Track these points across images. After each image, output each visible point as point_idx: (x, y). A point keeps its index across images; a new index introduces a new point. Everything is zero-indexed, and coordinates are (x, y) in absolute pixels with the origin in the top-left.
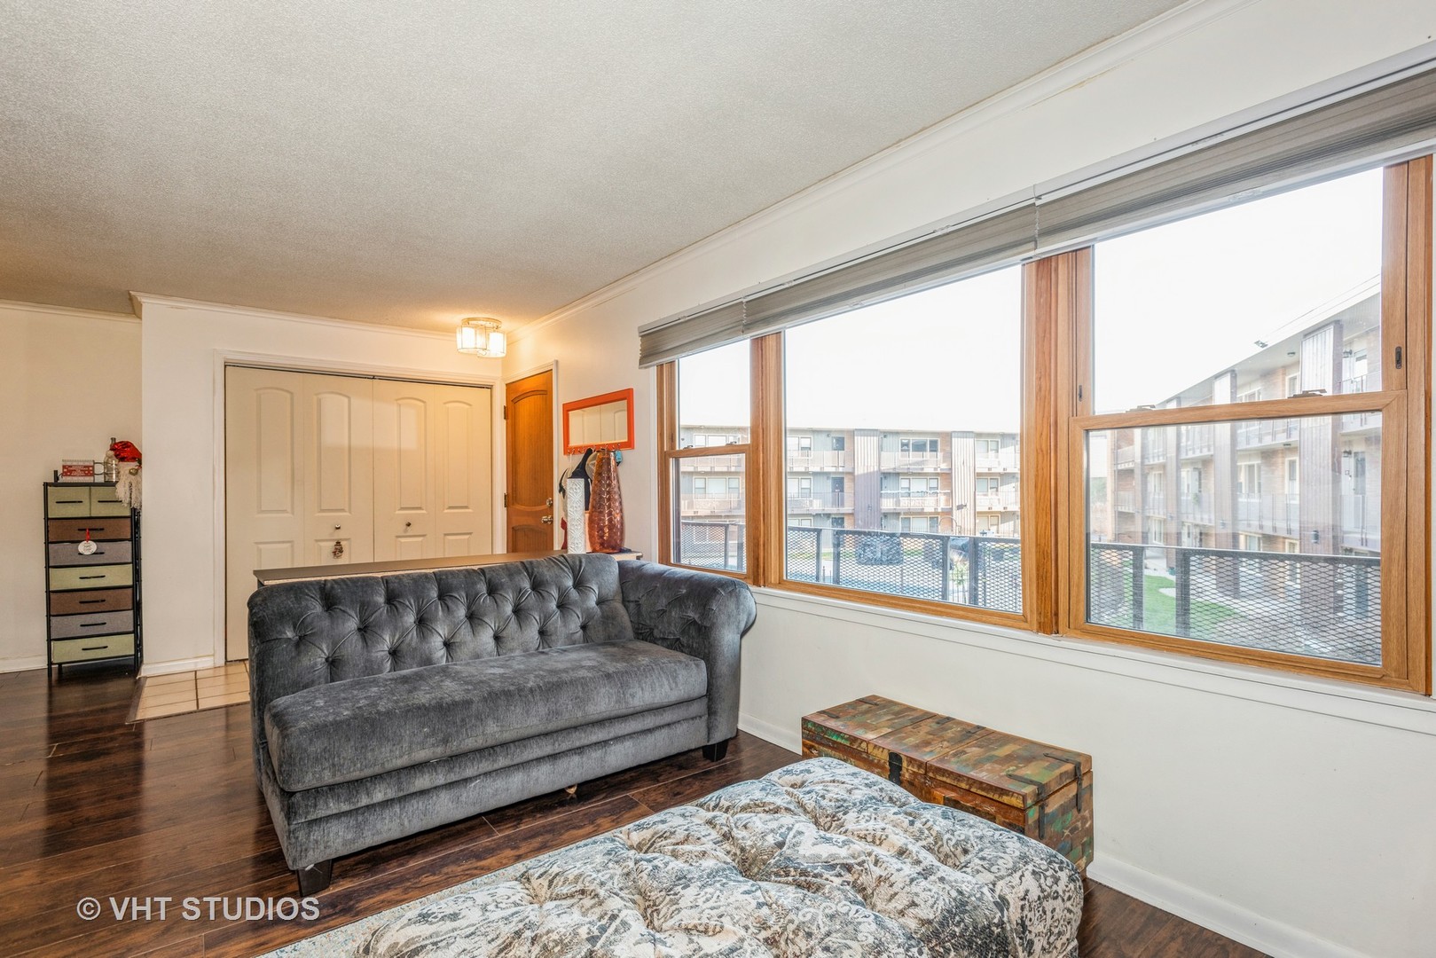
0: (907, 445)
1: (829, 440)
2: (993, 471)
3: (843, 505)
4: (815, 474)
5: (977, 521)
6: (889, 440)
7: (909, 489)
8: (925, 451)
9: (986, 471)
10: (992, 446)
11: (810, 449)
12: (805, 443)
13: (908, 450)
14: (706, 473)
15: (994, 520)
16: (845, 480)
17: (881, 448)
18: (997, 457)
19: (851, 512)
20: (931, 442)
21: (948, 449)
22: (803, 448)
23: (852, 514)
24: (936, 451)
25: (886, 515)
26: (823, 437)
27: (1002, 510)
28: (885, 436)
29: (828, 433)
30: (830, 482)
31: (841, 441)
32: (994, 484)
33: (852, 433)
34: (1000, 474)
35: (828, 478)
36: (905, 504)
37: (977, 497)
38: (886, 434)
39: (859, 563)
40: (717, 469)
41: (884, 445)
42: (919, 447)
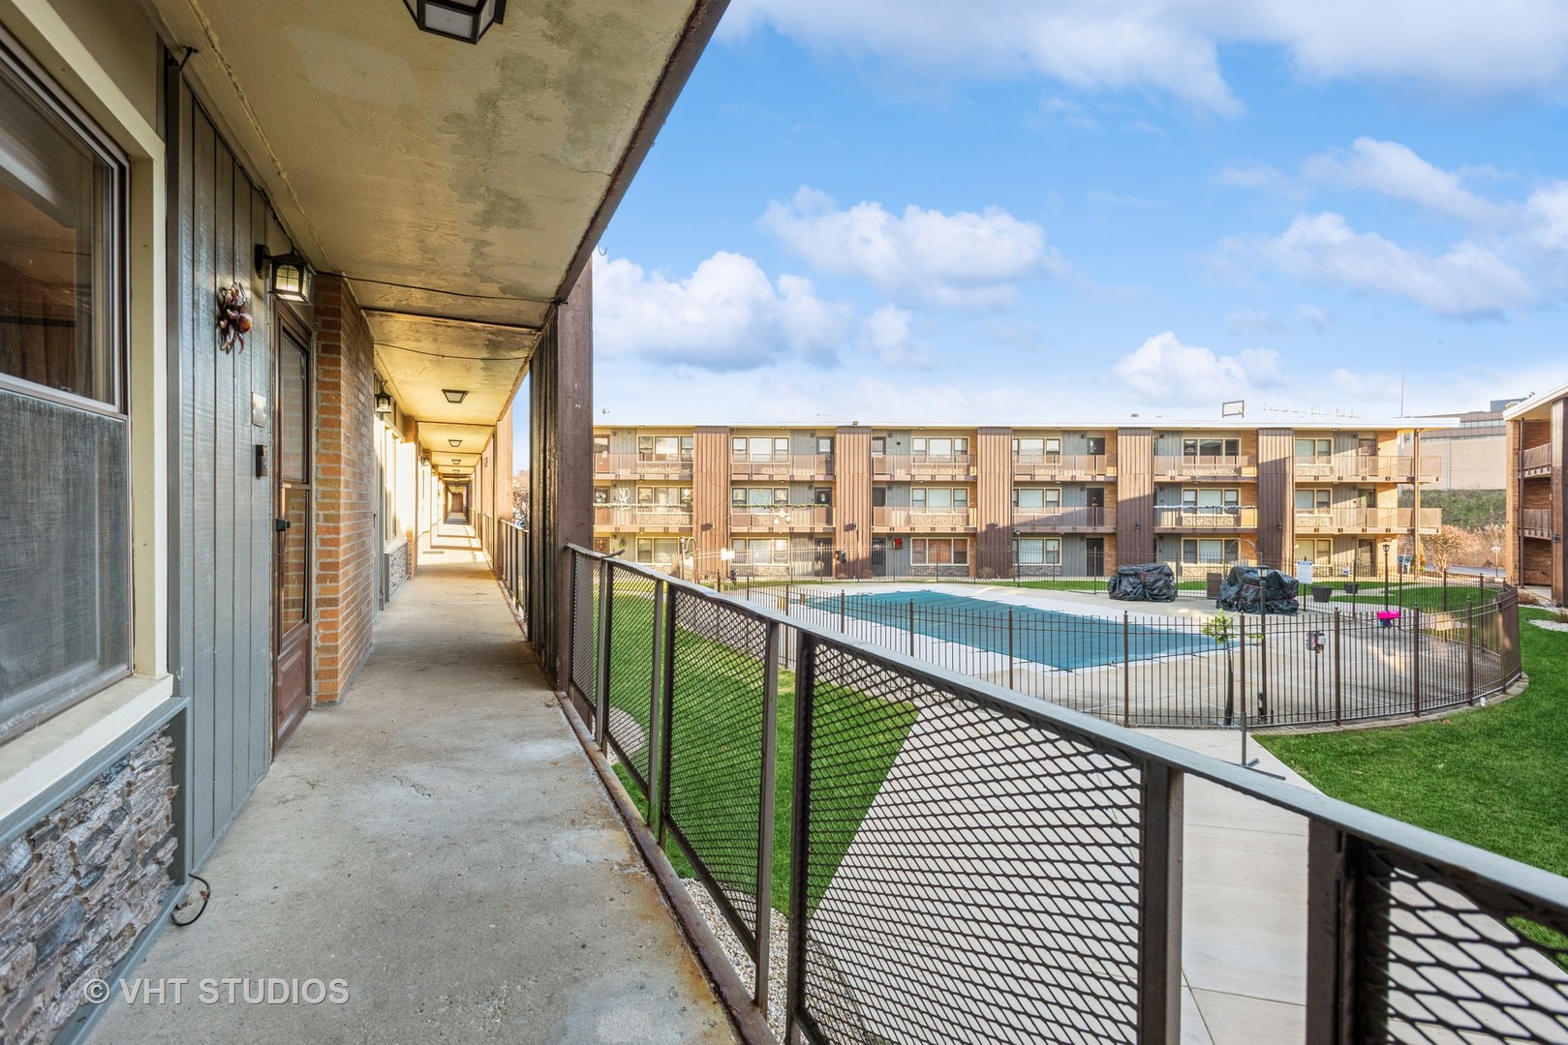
0: (1194, 446)
1: (1084, 442)
2: (1321, 480)
3: (1101, 523)
4: (1064, 484)
5: (1296, 547)
6: (1167, 442)
7: (1195, 503)
8: (1220, 454)
9: (1312, 480)
10: (1323, 447)
11: (1059, 453)
12: (1053, 445)
13: (1195, 454)
14: (926, 483)
15: (1323, 546)
16: (1106, 492)
17: (1155, 452)
18: (1329, 462)
19: (1111, 531)
20: (1227, 442)
21: (1253, 451)
22: (1049, 453)
23: (1113, 535)
24: (1236, 454)
25: (1162, 536)
26: (1076, 439)
27: (1336, 533)
28: (1161, 437)
29: (1082, 433)
30: (1084, 495)
31: (1102, 442)
32: (1323, 498)
33: (1114, 433)
34: (1332, 484)
35: (1082, 489)
36: (1189, 521)
37: (1296, 515)
38: (1162, 433)
39: (1113, 596)
40: (938, 479)
41: (1160, 447)
42: (1213, 450)
